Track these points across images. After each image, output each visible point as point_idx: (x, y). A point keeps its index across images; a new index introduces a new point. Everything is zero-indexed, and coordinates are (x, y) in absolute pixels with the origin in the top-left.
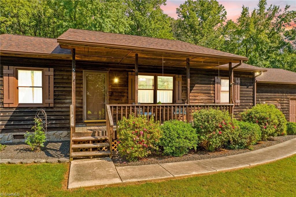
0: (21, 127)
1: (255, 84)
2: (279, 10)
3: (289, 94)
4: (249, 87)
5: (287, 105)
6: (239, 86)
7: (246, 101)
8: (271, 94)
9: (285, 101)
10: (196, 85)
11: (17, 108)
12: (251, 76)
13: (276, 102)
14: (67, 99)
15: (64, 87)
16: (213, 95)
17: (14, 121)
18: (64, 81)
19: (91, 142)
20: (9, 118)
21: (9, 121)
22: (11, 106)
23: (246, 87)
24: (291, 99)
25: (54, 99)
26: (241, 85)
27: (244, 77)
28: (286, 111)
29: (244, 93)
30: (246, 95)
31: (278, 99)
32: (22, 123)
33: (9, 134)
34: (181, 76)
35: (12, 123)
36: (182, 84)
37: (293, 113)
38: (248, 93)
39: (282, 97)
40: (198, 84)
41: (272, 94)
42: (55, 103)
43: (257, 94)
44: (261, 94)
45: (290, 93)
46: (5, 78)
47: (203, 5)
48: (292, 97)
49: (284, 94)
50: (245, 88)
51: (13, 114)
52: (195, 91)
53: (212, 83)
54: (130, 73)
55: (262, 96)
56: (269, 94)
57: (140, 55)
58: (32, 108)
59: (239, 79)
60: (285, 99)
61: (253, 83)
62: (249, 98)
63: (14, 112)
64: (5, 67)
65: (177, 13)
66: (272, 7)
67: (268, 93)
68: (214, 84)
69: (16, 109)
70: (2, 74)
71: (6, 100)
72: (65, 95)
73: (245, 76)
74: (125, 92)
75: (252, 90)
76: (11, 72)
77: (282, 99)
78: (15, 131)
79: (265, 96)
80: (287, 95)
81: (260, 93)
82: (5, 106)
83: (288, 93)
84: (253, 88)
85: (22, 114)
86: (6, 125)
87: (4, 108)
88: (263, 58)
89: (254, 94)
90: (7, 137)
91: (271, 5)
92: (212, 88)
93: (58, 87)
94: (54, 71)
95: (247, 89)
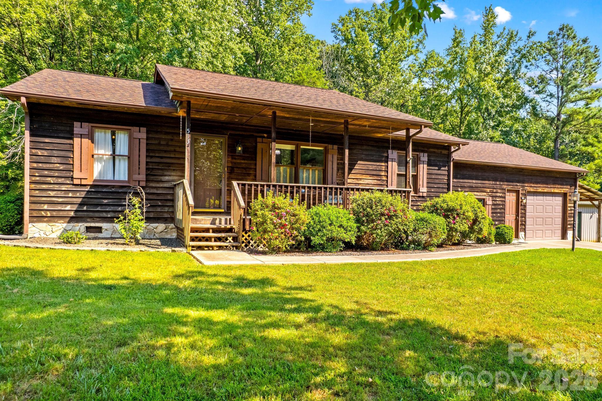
0: (97, 215)
1: (452, 163)
2: (517, 39)
3: (506, 183)
4: (442, 168)
5: (501, 199)
6: (425, 166)
7: (437, 190)
8: (477, 181)
9: (498, 194)
10: (359, 162)
11: (92, 186)
12: (445, 152)
13: (485, 194)
14: (165, 175)
15: (162, 157)
16: (385, 178)
17: (87, 205)
18: (162, 148)
19: (211, 231)
20: (80, 200)
21: (81, 205)
22: (84, 182)
23: (437, 168)
24: (509, 191)
25: (147, 175)
26: (429, 164)
27: (434, 152)
28: (500, 209)
29: (433, 177)
30: (437, 181)
31: (488, 190)
32: (99, 209)
33: (80, 224)
34: (336, 147)
35: (85, 208)
36: (338, 160)
37: (511, 212)
38: (440, 177)
39: (495, 186)
40: (362, 160)
41: (479, 182)
42: (147, 181)
43: (455, 180)
44: (461, 181)
45: (507, 181)
46: (77, 141)
47: (383, 20)
48: (509, 188)
49: (498, 183)
50: (435, 170)
51: (86, 194)
52: (357, 171)
53: (383, 159)
54: (259, 140)
55: (463, 184)
56: (474, 181)
57: (278, 113)
58: (113, 187)
59: (426, 155)
60: (499, 191)
61: (448, 162)
62: (441, 186)
63: (88, 192)
64: (77, 124)
65: (332, 32)
66: (506, 32)
67: (473, 179)
68: (387, 162)
69: (91, 188)
70: (73, 134)
71: (76, 174)
72: (162, 169)
73: (436, 150)
74: (251, 168)
75: (446, 173)
76: (85, 131)
77: (495, 191)
78: (88, 220)
79: (469, 184)
80: (502, 183)
81: (459, 178)
82: (76, 182)
83: (503, 181)
84: (449, 171)
85: (99, 196)
86: (76, 211)
87: (73, 185)
88: (489, 125)
89: (449, 180)
90: (78, 228)
91: (504, 29)
92: (383, 168)
93: (152, 157)
94: (148, 132)
95: (439, 172)
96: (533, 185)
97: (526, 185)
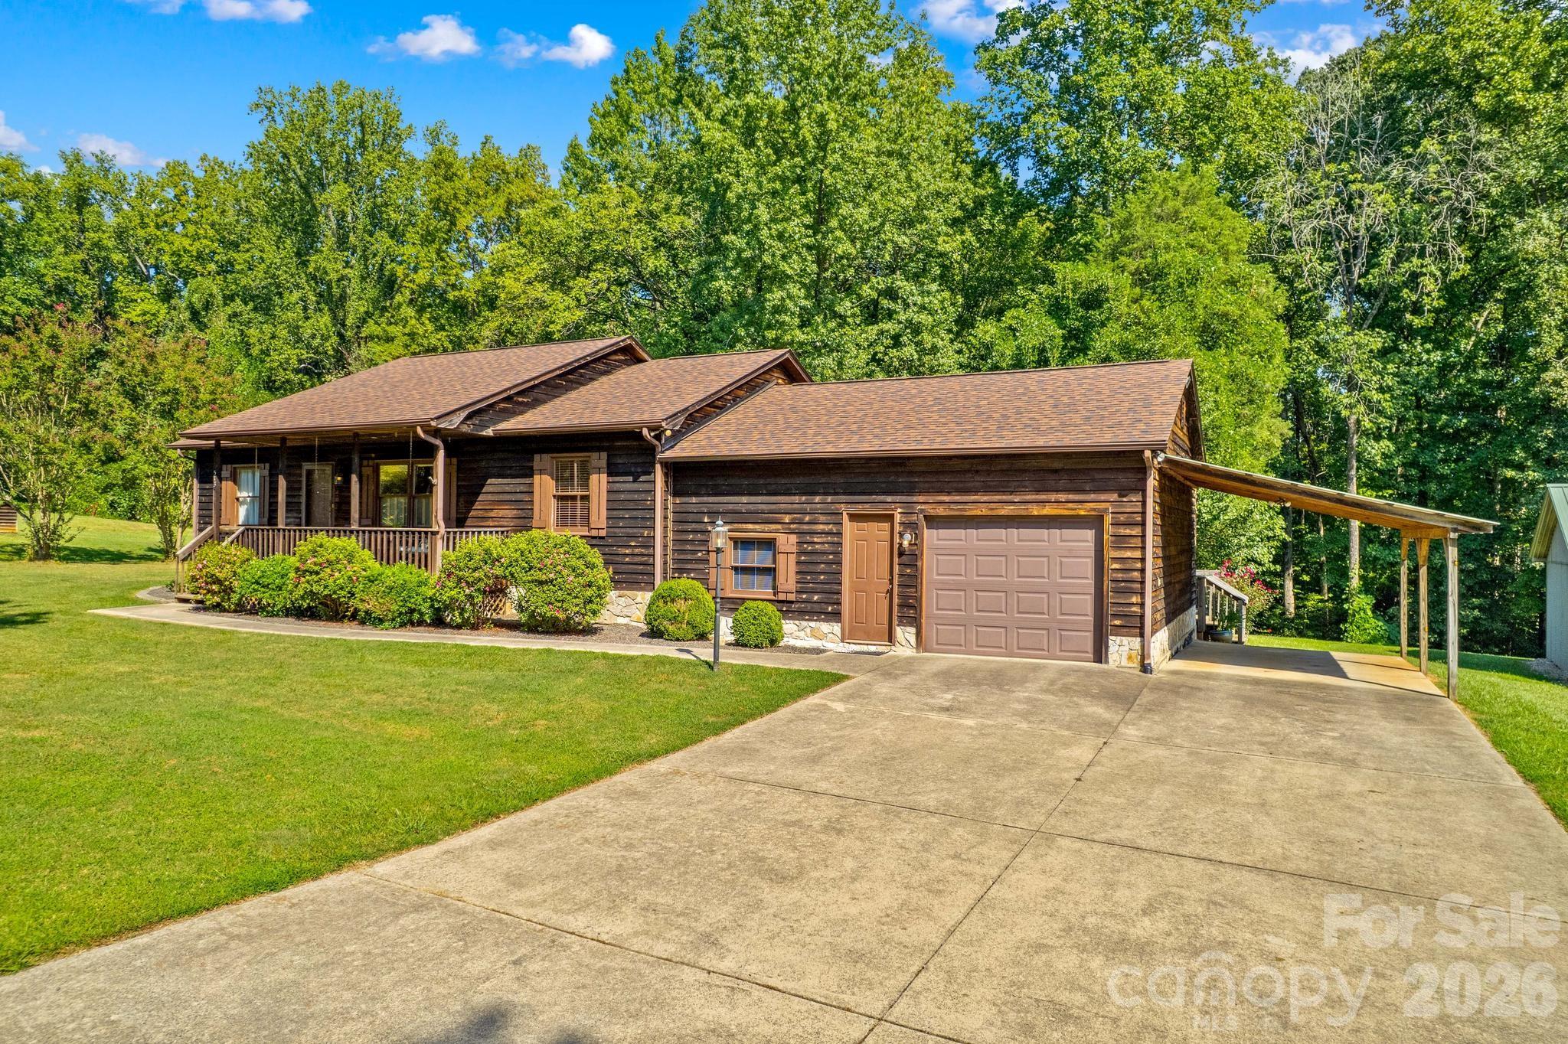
1: (659, 465)
3: (846, 498)
4: (642, 478)
5: (828, 539)
6: (604, 477)
7: (632, 523)
9: (821, 527)
10: (489, 481)
16: (530, 507)
23: (631, 479)
24: (855, 517)
26: (613, 471)
28: (826, 563)
29: (623, 496)
30: (631, 505)
31: (787, 519)
36: (458, 481)
37: (871, 572)
38: (636, 497)
39: (808, 507)
40: (497, 477)
41: (759, 499)
44: (710, 499)
45: (849, 493)
48: (859, 509)
49: (817, 499)
50: (625, 483)
52: (486, 497)
53: (526, 472)
55: (715, 507)
56: (744, 499)
59: (604, 455)
60: (822, 518)
61: (655, 464)
62: (639, 514)
67: (742, 494)
68: (532, 477)
77: (807, 518)
79: (730, 507)
80: (829, 499)
83: (835, 495)
84: (655, 483)
92: (528, 488)
94: (270, 469)
95: (636, 486)
96: (947, 498)
97: (921, 499)
